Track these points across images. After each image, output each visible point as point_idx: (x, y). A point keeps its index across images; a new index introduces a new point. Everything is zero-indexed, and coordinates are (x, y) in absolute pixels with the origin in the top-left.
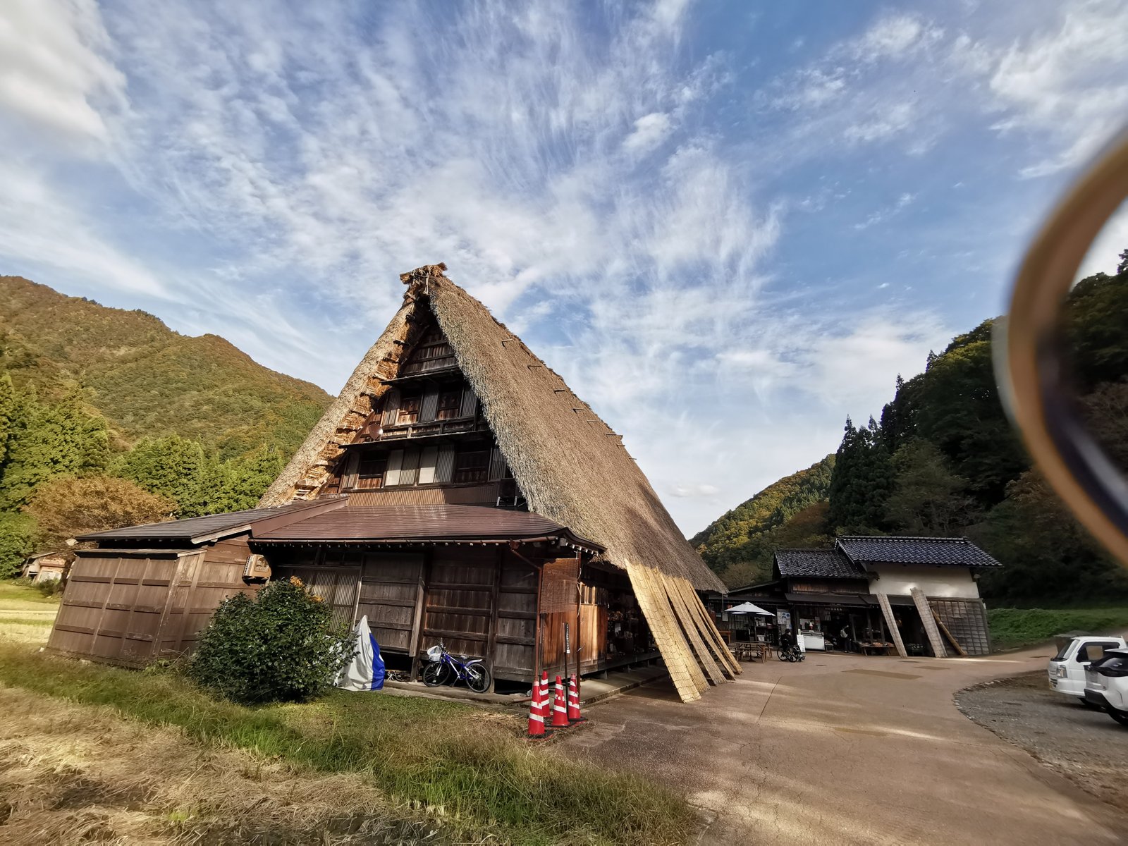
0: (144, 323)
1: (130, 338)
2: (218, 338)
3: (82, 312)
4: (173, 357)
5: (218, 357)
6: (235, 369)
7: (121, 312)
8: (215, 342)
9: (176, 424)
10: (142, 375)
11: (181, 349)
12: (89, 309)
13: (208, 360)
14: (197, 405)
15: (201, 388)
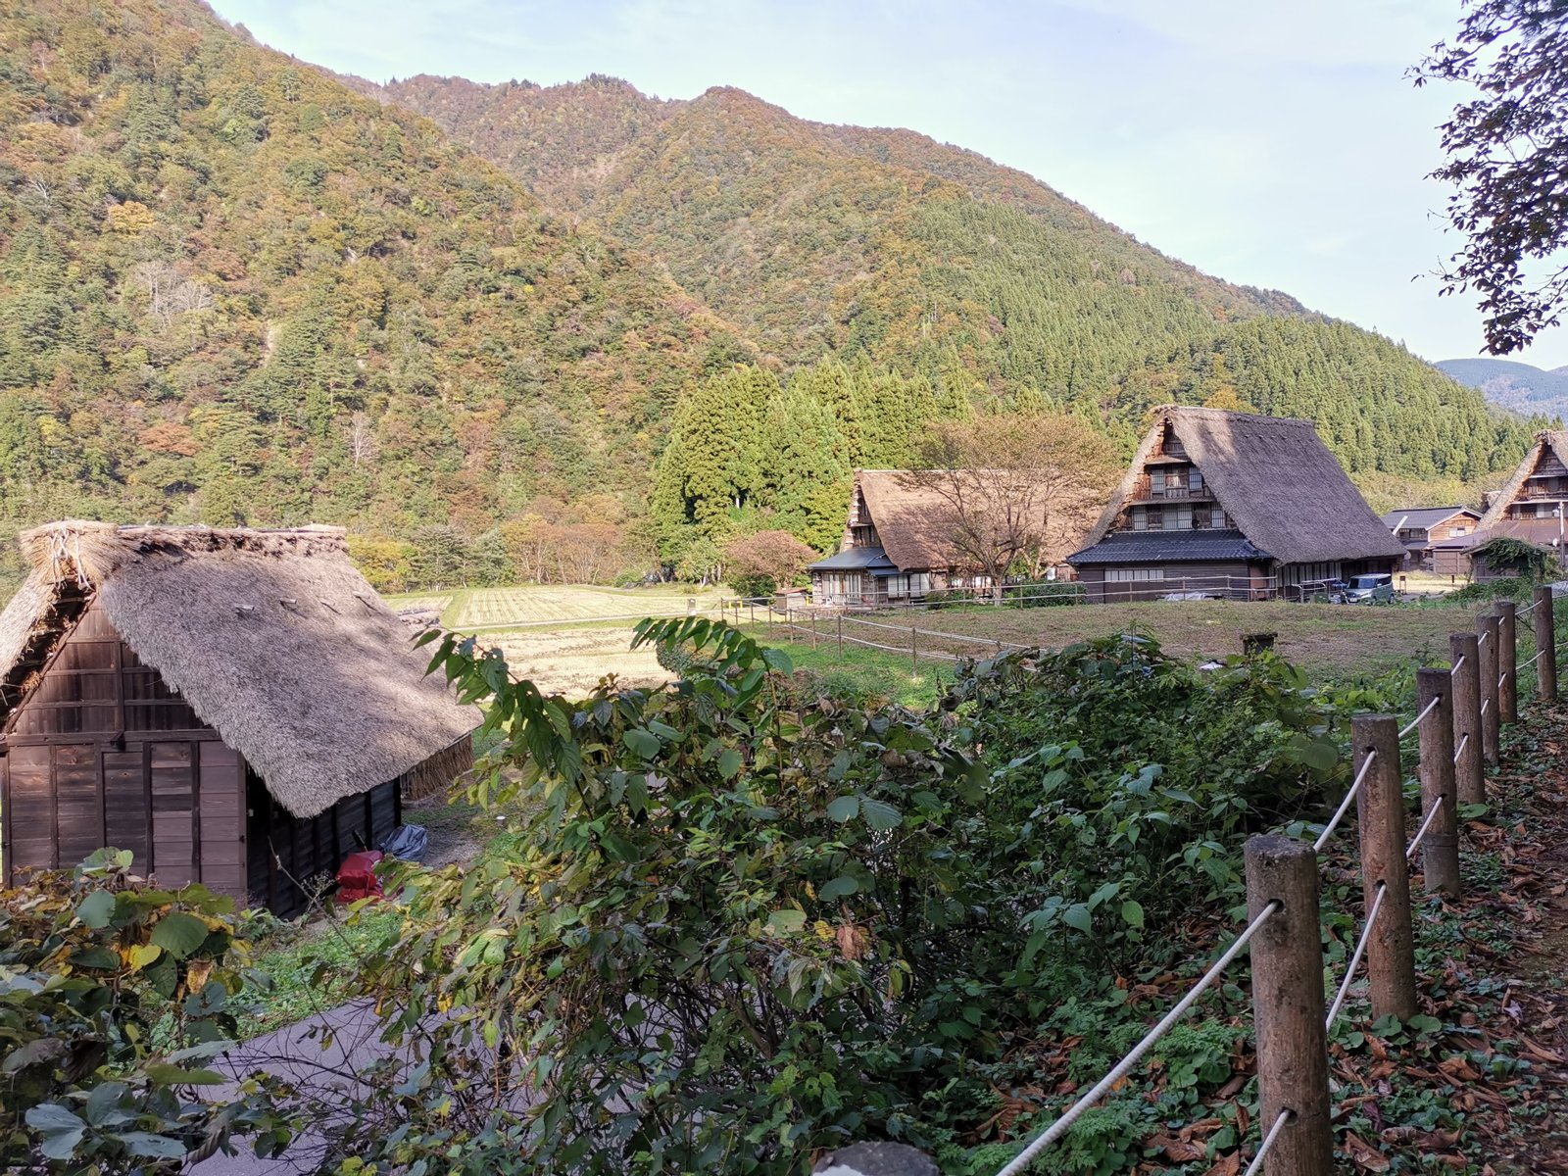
0: (609, 99)
1: (602, 138)
2: (730, 91)
3: (522, 110)
4: (686, 159)
5: (748, 135)
6: (784, 152)
7: (570, 88)
8: (727, 98)
9: (750, 291)
10: (656, 208)
11: (690, 138)
12: (527, 101)
13: (736, 148)
14: (764, 247)
15: (747, 208)
